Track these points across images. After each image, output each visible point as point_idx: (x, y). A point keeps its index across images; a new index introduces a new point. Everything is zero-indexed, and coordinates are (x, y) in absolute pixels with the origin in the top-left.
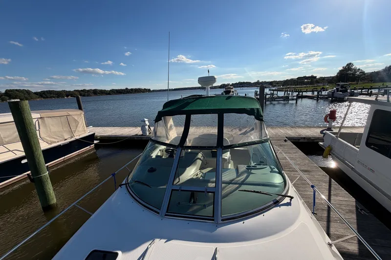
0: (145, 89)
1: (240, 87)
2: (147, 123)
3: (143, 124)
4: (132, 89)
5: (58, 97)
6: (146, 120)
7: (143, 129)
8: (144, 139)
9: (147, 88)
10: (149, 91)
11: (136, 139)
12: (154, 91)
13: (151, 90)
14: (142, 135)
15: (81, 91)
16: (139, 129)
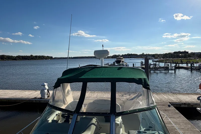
0: (48, 56)
2: (47, 87)
3: (43, 88)
4: (36, 56)
6: (45, 84)
7: (42, 93)
8: (42, 102)
10: (51, 58)
11: (35, 101)
12: (55, 58)
13: (53, 57)
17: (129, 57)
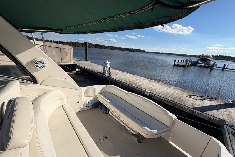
0: (142, 50)
1: (219, 59)
2: (108, 65)
3: (105, 65)
4: (135, 49)
5: (101, 48)
6: (107, 62)
7: (104, 69)
8: (103, 77)
9: (144, 50)
10: (144, 51)
11: (99, 75)
13: (146, 51)
14: (103, 74)
15: (111, 46)
16: (102, 68)
17: (221, 59)
